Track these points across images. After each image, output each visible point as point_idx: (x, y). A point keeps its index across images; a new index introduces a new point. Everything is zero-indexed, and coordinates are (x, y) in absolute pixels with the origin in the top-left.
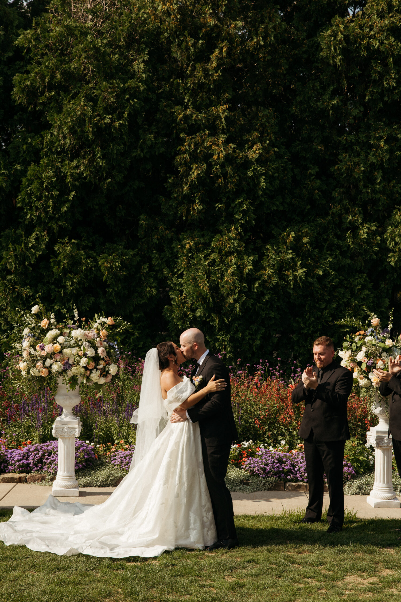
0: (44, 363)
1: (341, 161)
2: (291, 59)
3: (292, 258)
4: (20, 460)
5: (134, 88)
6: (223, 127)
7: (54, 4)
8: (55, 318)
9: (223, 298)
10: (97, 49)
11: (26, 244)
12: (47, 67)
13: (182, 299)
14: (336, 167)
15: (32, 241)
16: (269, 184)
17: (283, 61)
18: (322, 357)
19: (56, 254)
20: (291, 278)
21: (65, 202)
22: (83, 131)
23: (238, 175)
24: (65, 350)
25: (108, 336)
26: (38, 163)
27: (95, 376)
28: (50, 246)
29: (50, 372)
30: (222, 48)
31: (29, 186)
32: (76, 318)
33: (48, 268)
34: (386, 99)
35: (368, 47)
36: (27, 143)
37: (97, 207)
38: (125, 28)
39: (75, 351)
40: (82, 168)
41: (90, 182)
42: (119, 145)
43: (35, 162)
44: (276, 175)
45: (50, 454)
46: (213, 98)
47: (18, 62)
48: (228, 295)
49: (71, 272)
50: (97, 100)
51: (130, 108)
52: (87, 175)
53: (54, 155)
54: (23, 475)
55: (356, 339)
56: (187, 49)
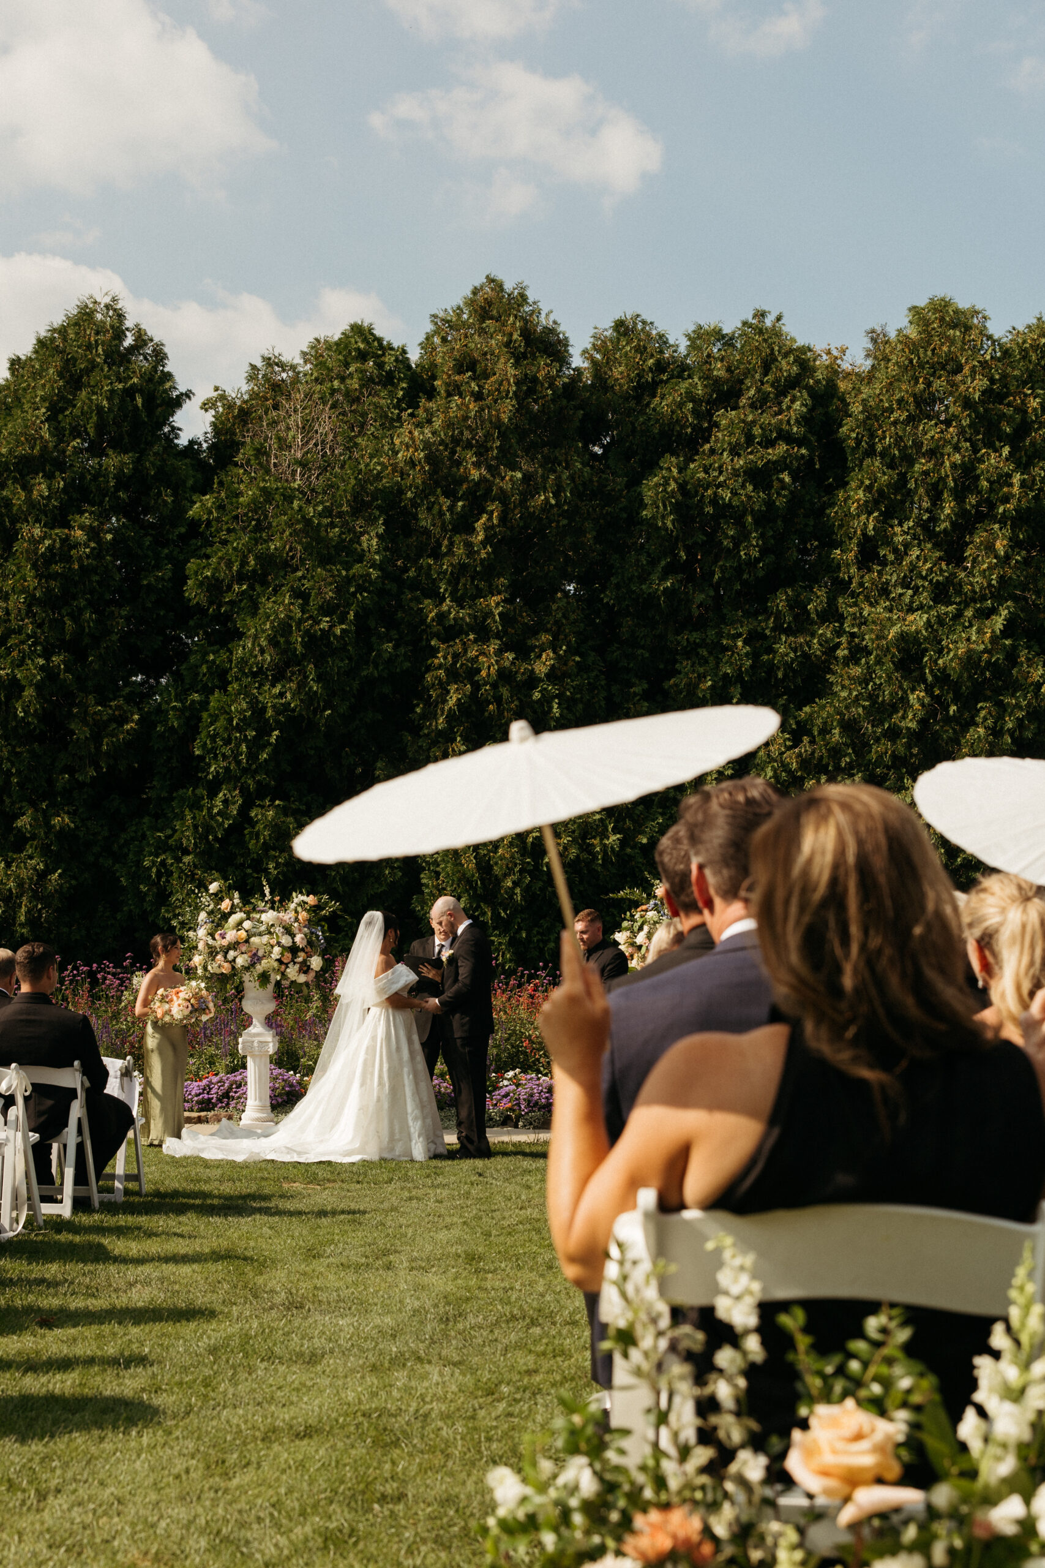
0: (225, 957)
1: (680, 673)
2: (602, 521)
3: (601, 820)
4: (200, 1094)
5: (361, 576)
6: (497, 628)
7: (244, 454)
8: (240, 898)
9: (498, 881)
10: (308, 522)
11: (210, 809)
12: (235, 549)
13: (438, 885)
14: (672, 682)
15: (218, 803)
16: (565, 711)
17: (588, 525)
18: (585, 936)
19: (252, 823)
20: (598, 849)
21: (264, 747)
22: (288, 642)
23: (518, 699)
24: (253, 939)
25: (309, 920)
26: (226, 691)
27: (292, 972)
28: (244, 810)
29: (233, 968)
30: (492, 512)
31: (212, 724)
32: (268, 897)
33: (242, 843)
34: (745, 576)
35: (715, 500)
36: (207, 662)
37: (312, 752)
38: (350, 486)
39: (265, 939)
40: (288, 695)
41: (301, 715)
42: (342, 660)
43: (220, 688)
44: (578, 696)
45: (239, 1086)
46: (482, 585)
47: (194, 541)
48: (505, 875)
49: (274, 849)
50: (309, 595)
51: (358, 606)
52: (296, 706)
53: (247, 677)
54: (203, 1114)
55: (637, 916)
56: (441, 514)
